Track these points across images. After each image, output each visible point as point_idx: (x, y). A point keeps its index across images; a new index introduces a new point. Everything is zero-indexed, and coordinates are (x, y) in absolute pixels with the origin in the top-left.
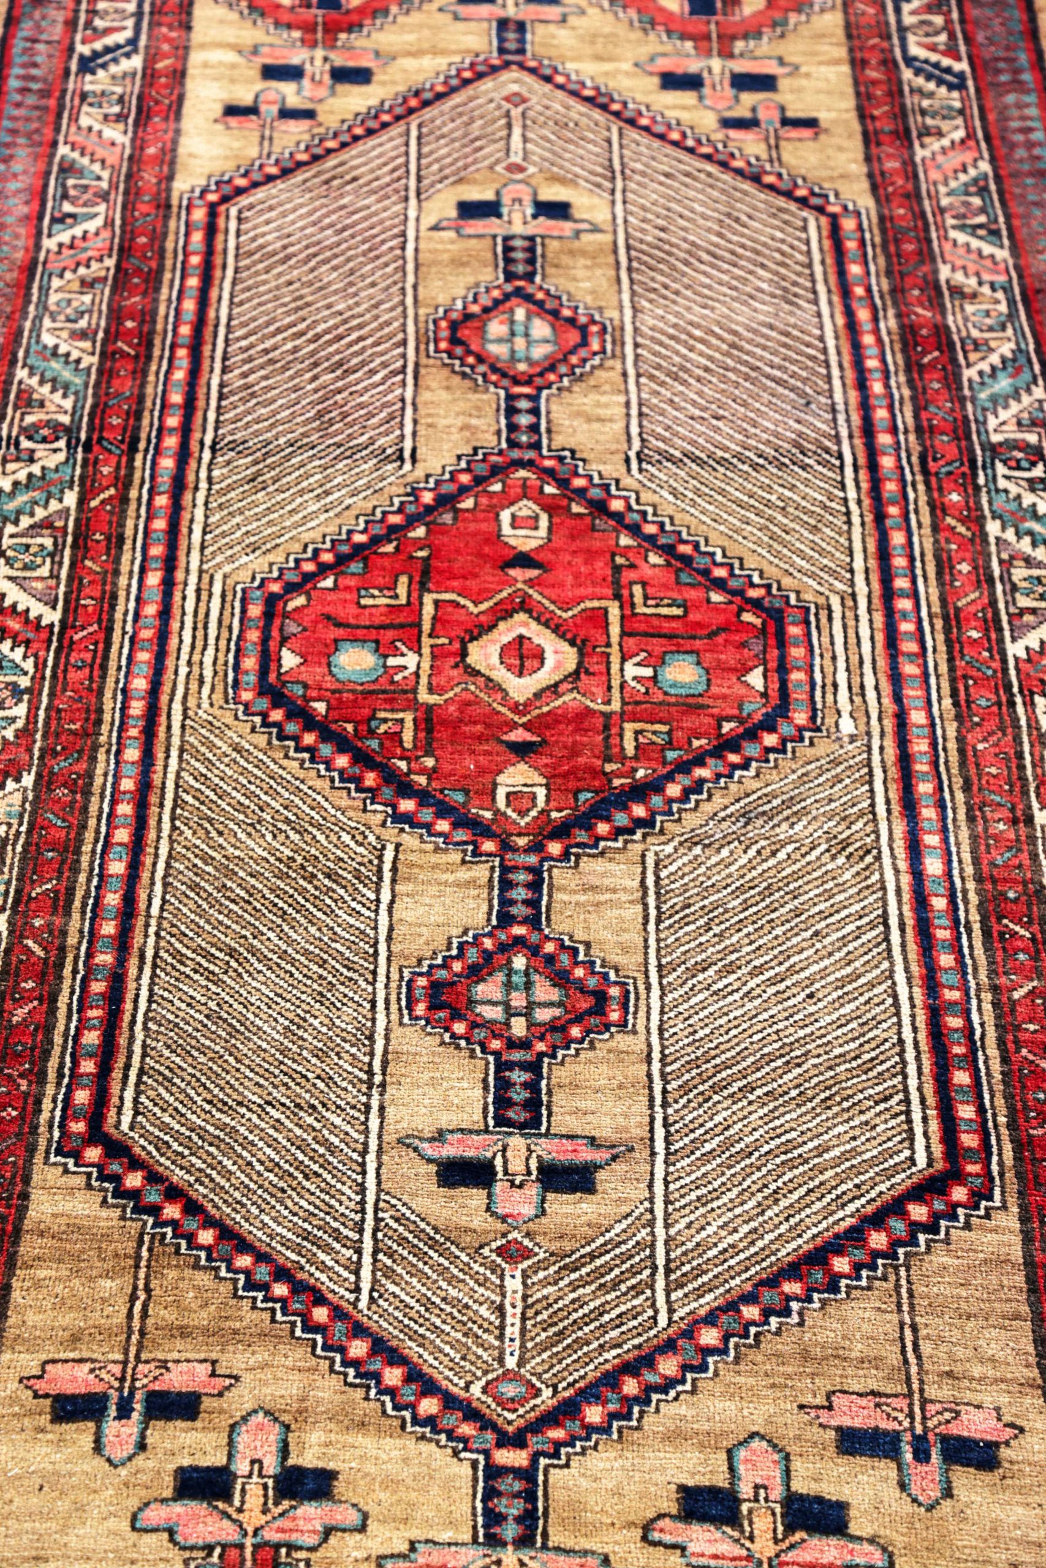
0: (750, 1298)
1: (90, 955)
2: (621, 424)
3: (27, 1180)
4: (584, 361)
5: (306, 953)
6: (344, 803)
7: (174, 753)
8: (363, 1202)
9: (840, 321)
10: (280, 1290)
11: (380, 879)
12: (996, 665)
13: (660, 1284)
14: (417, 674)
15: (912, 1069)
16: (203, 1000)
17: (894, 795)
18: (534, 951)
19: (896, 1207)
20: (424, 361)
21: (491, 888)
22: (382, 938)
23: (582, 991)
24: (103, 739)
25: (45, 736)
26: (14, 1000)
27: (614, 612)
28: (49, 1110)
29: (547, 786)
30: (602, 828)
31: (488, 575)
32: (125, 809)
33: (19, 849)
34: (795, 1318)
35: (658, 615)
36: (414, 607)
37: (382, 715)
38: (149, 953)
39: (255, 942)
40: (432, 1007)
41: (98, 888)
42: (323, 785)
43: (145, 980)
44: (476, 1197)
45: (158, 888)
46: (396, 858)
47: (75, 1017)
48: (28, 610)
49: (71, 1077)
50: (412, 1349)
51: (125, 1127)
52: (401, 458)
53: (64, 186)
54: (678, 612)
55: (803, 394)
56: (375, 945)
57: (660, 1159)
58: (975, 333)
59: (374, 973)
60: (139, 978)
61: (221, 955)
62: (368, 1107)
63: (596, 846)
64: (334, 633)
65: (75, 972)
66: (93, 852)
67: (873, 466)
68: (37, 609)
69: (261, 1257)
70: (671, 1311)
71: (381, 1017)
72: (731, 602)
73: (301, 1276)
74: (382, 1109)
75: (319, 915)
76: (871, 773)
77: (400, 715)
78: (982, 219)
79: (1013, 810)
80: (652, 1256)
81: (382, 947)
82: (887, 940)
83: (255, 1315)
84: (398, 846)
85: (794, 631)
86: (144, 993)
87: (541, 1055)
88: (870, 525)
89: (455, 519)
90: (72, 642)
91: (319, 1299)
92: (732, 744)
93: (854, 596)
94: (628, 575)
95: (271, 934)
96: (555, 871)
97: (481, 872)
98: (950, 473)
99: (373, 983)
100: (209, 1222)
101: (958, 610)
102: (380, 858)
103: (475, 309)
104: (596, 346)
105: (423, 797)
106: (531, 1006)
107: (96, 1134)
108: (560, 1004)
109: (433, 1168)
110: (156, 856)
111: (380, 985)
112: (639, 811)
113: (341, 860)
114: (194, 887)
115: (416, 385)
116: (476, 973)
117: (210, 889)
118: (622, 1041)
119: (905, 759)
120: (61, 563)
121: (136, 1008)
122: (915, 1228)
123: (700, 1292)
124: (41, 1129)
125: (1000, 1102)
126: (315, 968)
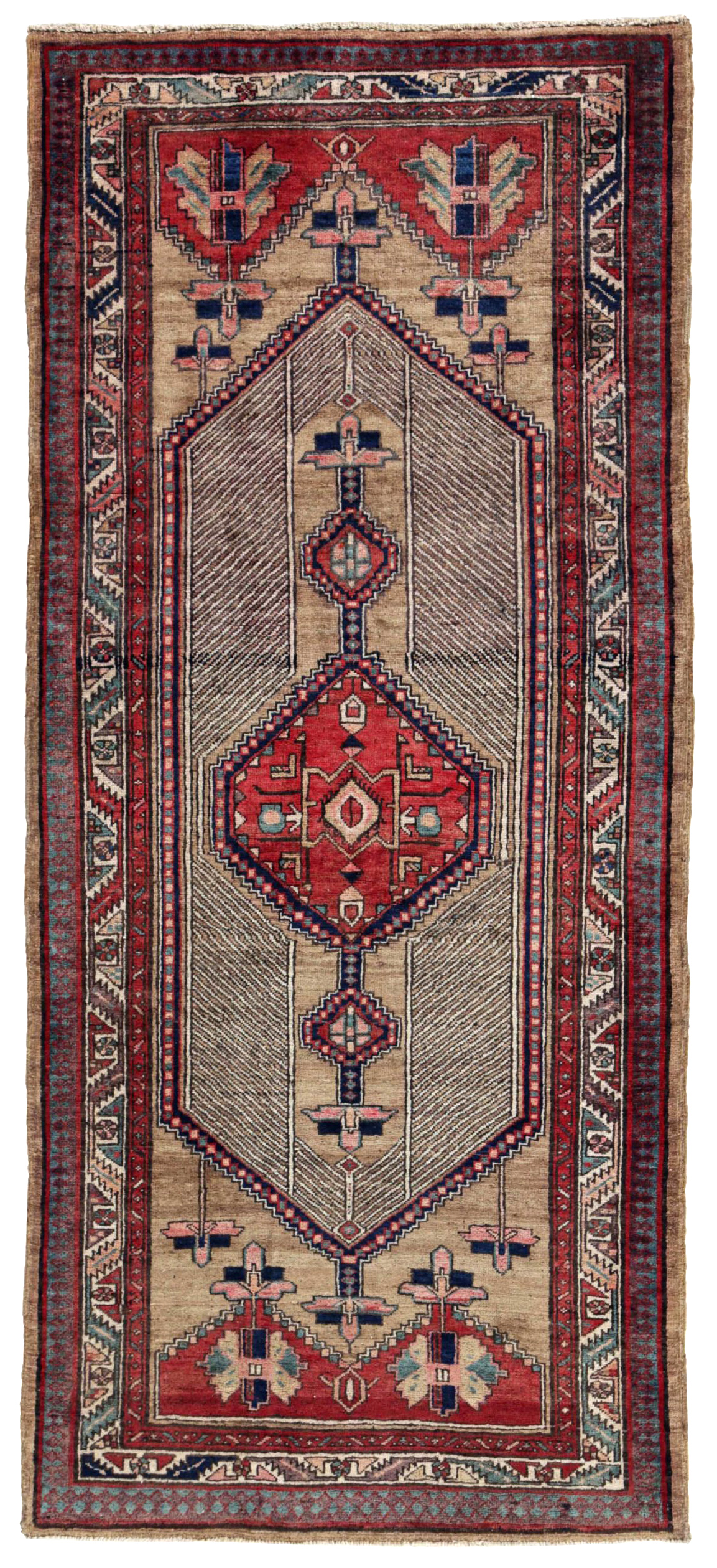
0: (442, 1184)
2: (404, 630)
3: (151, 1135)
4: (386, 577)
5: (258, 1008)
6: (270, 915)
7: (189, 886)
8: (288, 1143)
9: (526, 538)
10: (257, 1187)
11: (288, 963)
12: (577, 810)
13: (407, 1179)
14: (301, 826)
15: (515, 1064)
16: (214, 1037)
17: (521, 902)
18: (357, 1003)
19: (501, 1137)
20: (299, 582)
21: (338, 967)
22: (290, 999)
23: (378, 1026)
24: (155, 878)
25: (128, 877)
26: (133, 1040)
27: (397, 778)
28: (156, 1099)
29: (363, 901)
30: (388, 928)
31: (335, 753)
32: (170, 923)
33: (124, 950)
34: (459, 1192)
35: (417, 779)
36: (298, 778)
37: (286, 856)
38: (189, 1010)
39: (235, 1002)
40: (314, 1038)
41: (162, 972)
42: (259, 903)
43: (188, 1027)
44: (333, 1139)
46: (295, 950)
47: (161, 1048)
48: (109, 790)
49: (163, 1082)
50: (311, 1213)
51: (188, 1107)
52: (289, 664)
53: (91, 433)
54: (428, 776)
55: (501, 601)
56: (287, 1003)
57: (409, 1116)
58: (598, 547)
59: (287, 1019)
60: (185, 1025)
61: (220, 1011)
62: (288, 1093)
63: (384, 939)
64: (261, 798)
65: (157, 1023)
66: (158, 950)
67: (533, 660)
68: (114, 788)
69: (249, 1171)
70: (411, 1191)
71: (291, 1043)
72: (454, 768)
73: (265, 1180)
74: (294, 1094)
75: (262, 985)
76: (512, 887)
77: (294, 856)
78: (613, 441)
79: (573, 909)
80: (404, 1165)
81: (291, 1004)
82: (511, 991)
83: (248, 1199)
84: (296, 942)
85: (484, 788)
86: (189, 1034)
87: (360, 1062)
88: (527, 708)
89: (318, 711)
90: (133, 812)
91: (273, 1191)
92: (448, 870)
93: (515, 761)
94: (405, 749)
95: (241, 998)
96: (367, 955)
97: (333, 958)
98: (572, 665)
99: (287, 1025)
100: (227, 1155)
101: (564, 769)
102: (288, 950)
103: (326, 535)
104: (392, 566)
105: (305, 909)
106: (355, 1036)
107: (176, 1112)
108: (368, 1034)
109: (316, 1125)
110: (187, 951)
111: (290, 1026)
112: (405, 917)
113: (270, 952)
114: (205, 970)
115: (295, 602)
116: (332, 1018)
117: (212, 971)
118: (397, 1055)
119: (529, 877)
120: (122, 754)
121: (186, 1043)
122: (509, 1146)
123: (422, 1182)
124: (154, 1109)
125: (549, 1080)
126: (262, 1017)
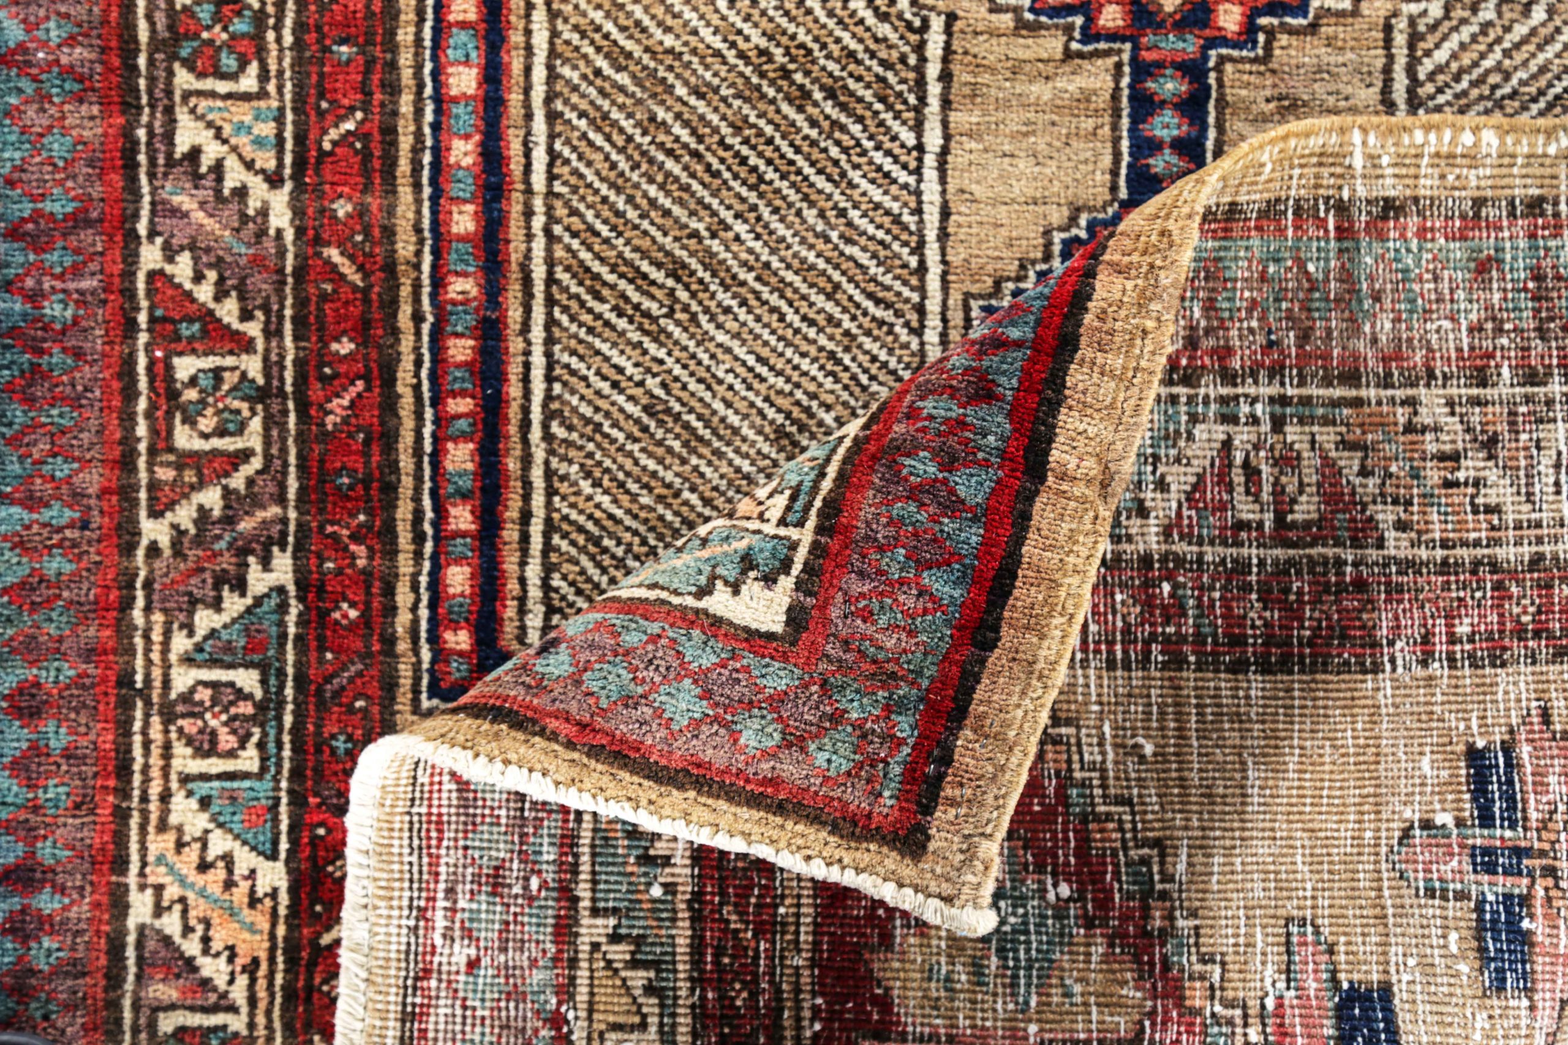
1: (438, 283)
11: (922, 100)
16: (637, 374)
21: (1116, 114)
22: (931, 235)
26: (323, 380)
28: (408, 606)
33: (288, 39)
38: (539, 272)
39: (716, 245)
41: (436, 127)
43: (537, 333)
45: (539, 125)
46: (948, 48)
47: (429, 414)
49: (437, 539)
51: (532, 636)
56: (919, 249)
59: (921, 310)
60: (525, 328)
61: (657, 275)
65: (418, 318)
66: (418, 41)
75: (820, 182)
81: (932, 253)
84: (951, 18)
86: (538, 360)
95: (740, 228)
96: (1229, 69)
97: (1098, 78)
99: (919, 331)
102: (920, 48)
107: (489, 653)
110: (529, 49)
111: (931, 336)
113: (852, 54)
114: (601, 121)
117: (627, 124)
121: (527, 394)
124: (403, 646)
126: (818, 300)
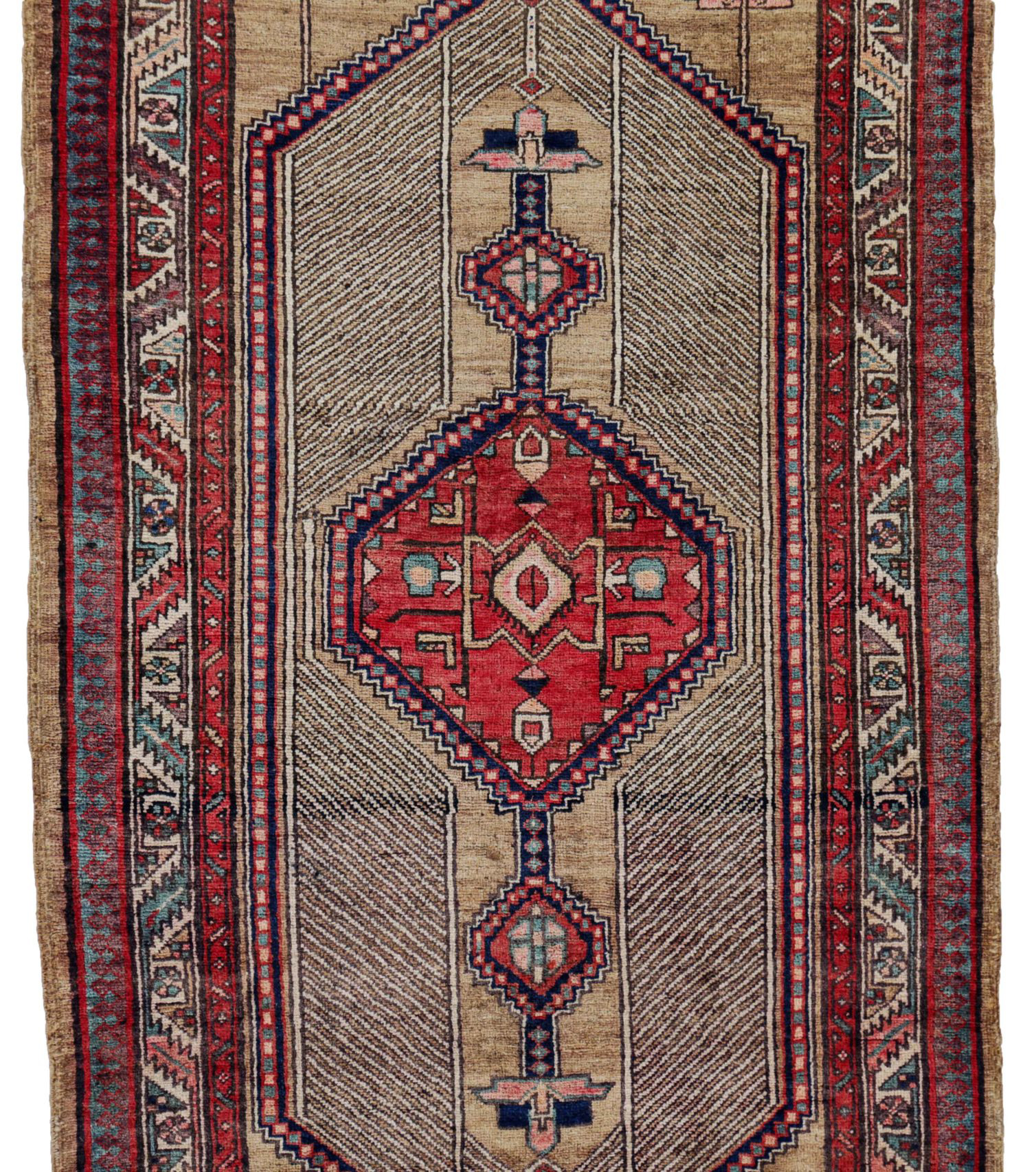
0: (395, 59)
2: (460, 845)
3: (818, 132)
4: (488, 920)
5: (665, 310)
6: (648, 443)
7: (765, 484)
8: (621, 119)
9: (285, 977)
10: (665, 57)
11: (622, 373)
12: (201, 591)
13: (447, 66)
14: (606, 568)
15: (289, 229)
16: (727, 270)
17: (282, 460)
18: (522, 317)
19: (307, 125)
20: (611, 913)
21: (550, 369)
22: (619, 323)
23: (492, 285)
24: (814, 495)
25: (852, 497)
26: (843, 267)
27: (467, 636)
28: (811, 182)
29: (514, 462)
30: (477, 423)
31: (558, 672)
32: (792, 432)
33: (856, 393)
34: (370, 46)
35: (437, 634)
36: (610, 636)
37: (627, 526)
38: (764, 308)
39: (698, 319)
40: (584, 267)
41: (802, 362)
42: (665, 459)
43: (764, 285)
44: (556, 124)
46: (613, 393)
47: (804, 254)
48: (880, 620)
49: (801, 207)
50: (588, 19)
51: (765, 171)
52: (625, 797)
53: (913, 1127)
54: (422, 638)
55: (321, 886)
56: (623, 318)
57: (445, 156)
58: (179, 965)
59: (622, 295)
60: (769, 287)
61: (720, 307)
62: (621, 190)
63: (483, 407)
64: (663, 607)
65: (809, 290)
66: (809, 393)
67: (271, 803)
68: (872, 621)
69: (677, 79)
70: (441, 48)
71: (617, 261)
72: (384, 649)
73: (654, 67)
74: (613, 188)
75: (659, 343)
76: (296, 480)
77: (615, 525)
78: (161, 1117)
79: (204, 450)
80: (451, 85)
81: (618, 316)
82: (296, 332)
83: (677, 40)
84: (612, 404)
85: (340, 621)
86: (764, 275)
87: (517, 233)
88: (279, 735)
89: (583, 730)
90: (845, 588)
91: (642, 51)
92: (391, 505)
93: (296, 660)
94: (456, 676)
95: (689, 326)
96: (508, 385)
97: (557, 382)
98: (215, 797)
99: (623, 287)
100: (708, 103)
101: (222, 649)
102: (623, 393)
103: (574, 980)
104: (479, 936)
105: (597, 450)
106: (524, 270)
107: (781, 164)
108: (505, 273)
109: (581, 144)
110: (768, 392)
111: (618, 285)
112: (453, 439)
113: (648, 391)
114: (741, 365)
115: (617, 885)
116: (558, 297)
117: (731, 364)
118: (464, 244)
119: (272, 496)
120: (862, 671)
121: (768, 262)
122: (296, 111)
123: (425, 62)
124: (813, 167)
125: (237, 205)
126: (660, 299)
